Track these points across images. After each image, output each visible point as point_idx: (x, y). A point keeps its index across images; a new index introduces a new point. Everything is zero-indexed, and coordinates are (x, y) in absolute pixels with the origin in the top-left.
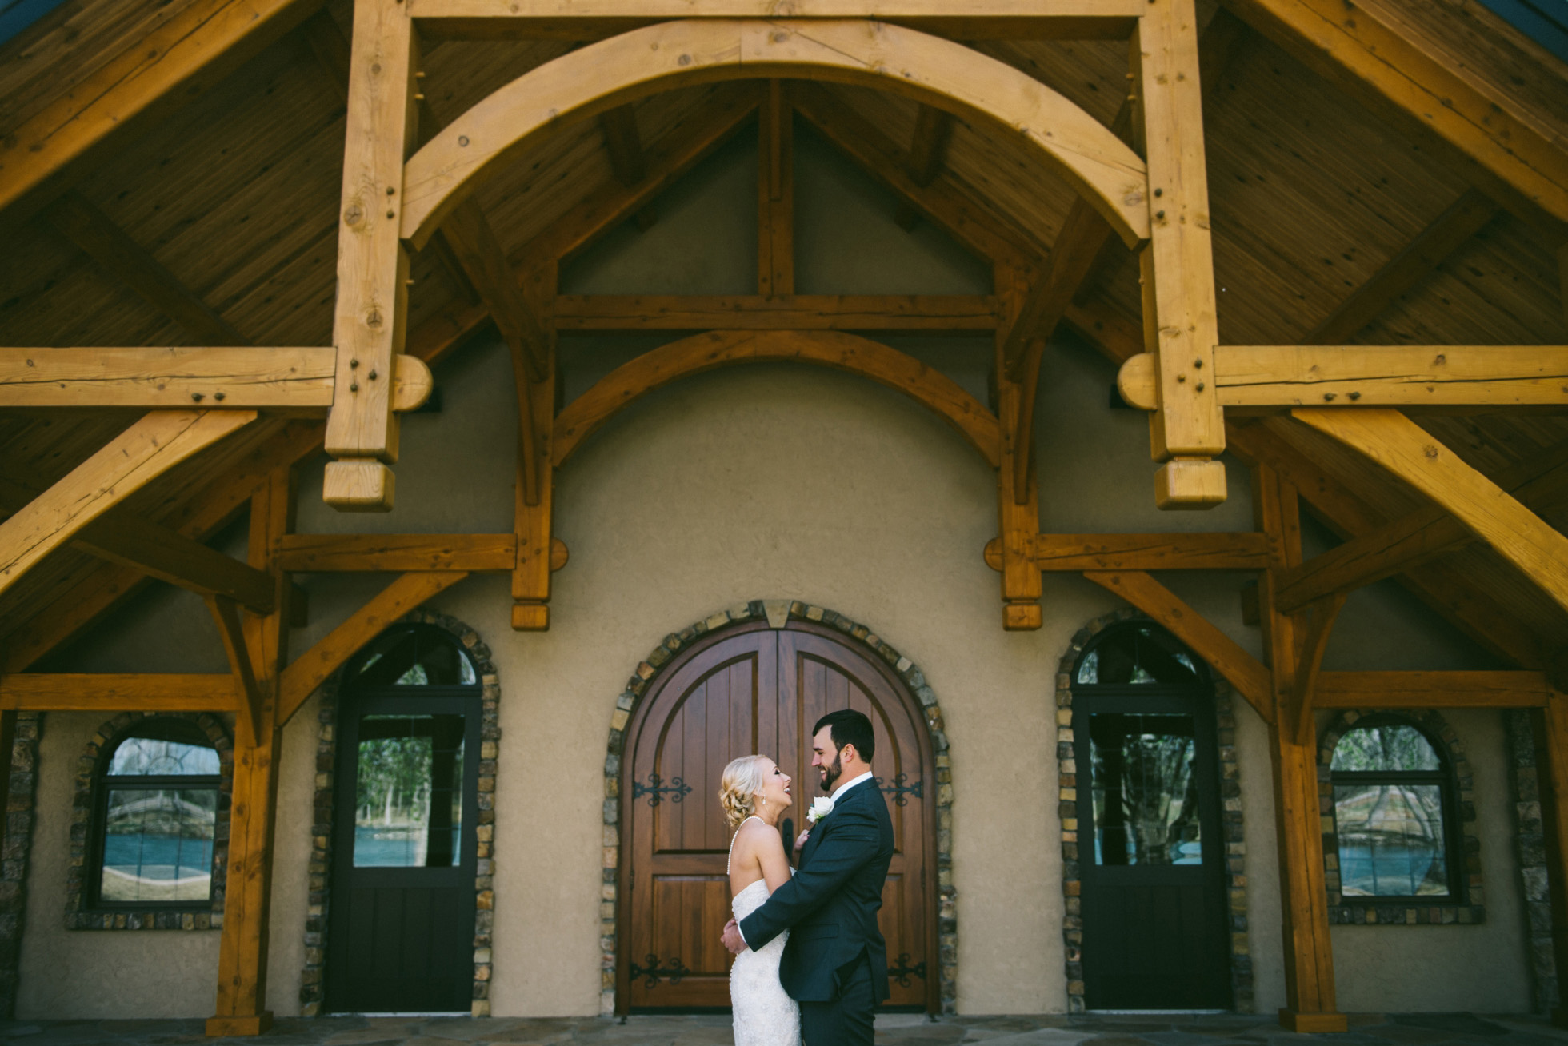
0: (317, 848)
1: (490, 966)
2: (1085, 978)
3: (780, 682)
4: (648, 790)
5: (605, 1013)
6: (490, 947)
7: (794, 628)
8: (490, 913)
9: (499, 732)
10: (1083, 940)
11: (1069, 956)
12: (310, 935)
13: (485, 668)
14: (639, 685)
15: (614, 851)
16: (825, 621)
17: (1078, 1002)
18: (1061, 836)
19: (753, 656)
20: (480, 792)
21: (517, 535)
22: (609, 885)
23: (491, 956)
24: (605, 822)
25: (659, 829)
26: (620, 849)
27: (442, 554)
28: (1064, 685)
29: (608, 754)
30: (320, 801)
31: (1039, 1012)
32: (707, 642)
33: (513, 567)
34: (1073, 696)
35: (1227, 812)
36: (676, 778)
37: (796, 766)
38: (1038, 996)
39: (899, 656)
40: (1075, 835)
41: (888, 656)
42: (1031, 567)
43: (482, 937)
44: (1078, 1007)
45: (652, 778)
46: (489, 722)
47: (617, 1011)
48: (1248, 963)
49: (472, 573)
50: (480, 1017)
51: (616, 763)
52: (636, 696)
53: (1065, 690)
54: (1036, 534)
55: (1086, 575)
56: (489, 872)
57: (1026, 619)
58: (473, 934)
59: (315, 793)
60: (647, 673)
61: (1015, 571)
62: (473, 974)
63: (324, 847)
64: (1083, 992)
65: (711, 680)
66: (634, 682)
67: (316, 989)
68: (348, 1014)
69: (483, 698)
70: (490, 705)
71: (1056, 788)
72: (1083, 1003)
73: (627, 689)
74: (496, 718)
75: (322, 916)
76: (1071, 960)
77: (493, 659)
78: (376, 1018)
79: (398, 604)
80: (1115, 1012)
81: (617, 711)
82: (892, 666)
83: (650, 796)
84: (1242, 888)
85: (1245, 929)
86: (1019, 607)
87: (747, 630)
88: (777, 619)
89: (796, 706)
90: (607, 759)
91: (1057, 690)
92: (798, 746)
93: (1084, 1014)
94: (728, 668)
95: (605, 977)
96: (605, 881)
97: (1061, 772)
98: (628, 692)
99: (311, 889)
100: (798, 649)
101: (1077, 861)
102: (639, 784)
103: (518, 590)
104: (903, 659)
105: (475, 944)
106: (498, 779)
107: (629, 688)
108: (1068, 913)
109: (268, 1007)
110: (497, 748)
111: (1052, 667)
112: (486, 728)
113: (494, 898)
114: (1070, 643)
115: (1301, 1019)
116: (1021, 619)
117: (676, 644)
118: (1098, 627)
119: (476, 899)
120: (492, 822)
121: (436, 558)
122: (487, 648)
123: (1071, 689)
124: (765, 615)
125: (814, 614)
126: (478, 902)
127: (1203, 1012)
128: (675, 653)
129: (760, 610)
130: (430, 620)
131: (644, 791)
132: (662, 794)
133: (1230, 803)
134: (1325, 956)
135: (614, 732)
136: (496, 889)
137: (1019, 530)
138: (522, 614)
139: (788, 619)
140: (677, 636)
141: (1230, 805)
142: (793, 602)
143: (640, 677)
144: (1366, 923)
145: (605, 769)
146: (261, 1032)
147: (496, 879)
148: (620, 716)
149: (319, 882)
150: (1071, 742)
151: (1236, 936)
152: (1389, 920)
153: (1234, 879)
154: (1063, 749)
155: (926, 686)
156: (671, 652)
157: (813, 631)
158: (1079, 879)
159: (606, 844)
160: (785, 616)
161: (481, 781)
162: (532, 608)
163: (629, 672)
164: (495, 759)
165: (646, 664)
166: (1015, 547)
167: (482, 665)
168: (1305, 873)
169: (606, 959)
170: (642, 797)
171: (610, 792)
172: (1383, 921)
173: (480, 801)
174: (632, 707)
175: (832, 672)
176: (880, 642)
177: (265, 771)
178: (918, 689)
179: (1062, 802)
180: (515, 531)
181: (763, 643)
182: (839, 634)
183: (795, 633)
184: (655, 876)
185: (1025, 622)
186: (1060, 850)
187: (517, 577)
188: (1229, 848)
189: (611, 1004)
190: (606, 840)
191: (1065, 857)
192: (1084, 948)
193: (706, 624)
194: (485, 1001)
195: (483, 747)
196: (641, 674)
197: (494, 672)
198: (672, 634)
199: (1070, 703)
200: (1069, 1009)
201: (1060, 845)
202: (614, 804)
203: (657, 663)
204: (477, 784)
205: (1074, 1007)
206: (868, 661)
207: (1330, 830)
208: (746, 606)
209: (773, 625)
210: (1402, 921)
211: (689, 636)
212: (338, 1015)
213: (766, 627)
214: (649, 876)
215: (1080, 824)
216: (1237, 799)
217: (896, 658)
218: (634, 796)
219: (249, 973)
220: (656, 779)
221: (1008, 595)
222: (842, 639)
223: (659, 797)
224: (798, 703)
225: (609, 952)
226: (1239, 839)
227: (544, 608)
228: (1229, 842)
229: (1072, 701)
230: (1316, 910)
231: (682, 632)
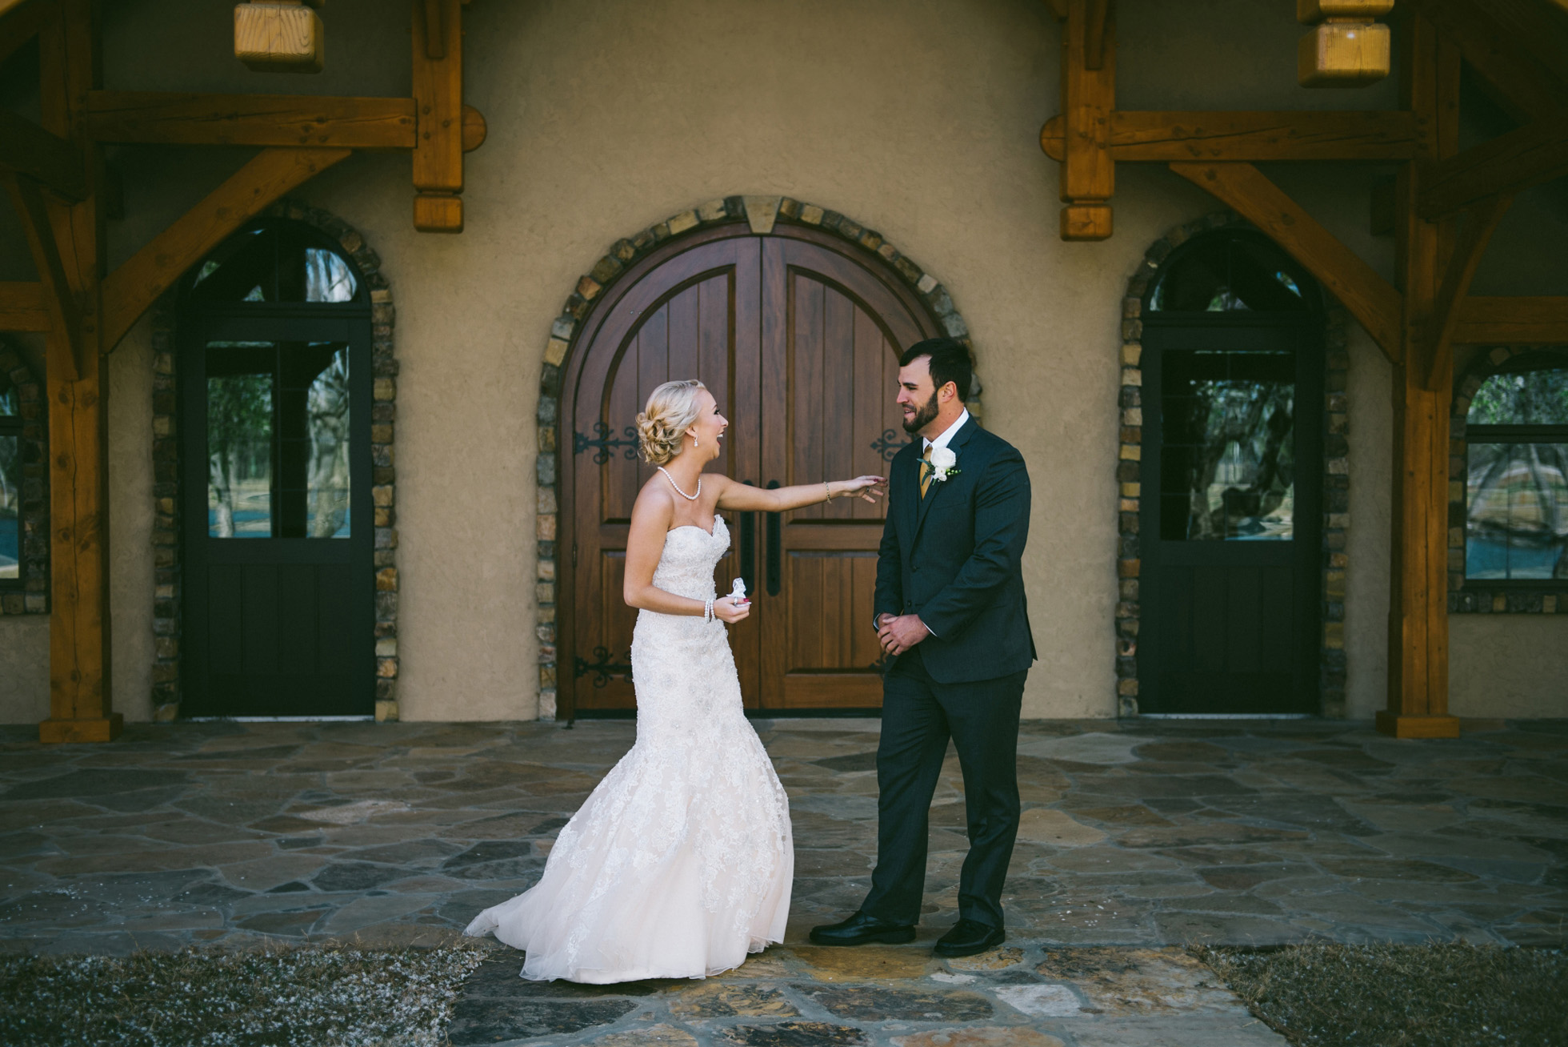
0: (160, 511)
1: (396, 660)
2: (1140, 676)
3: (764, 306)
4: (593, 443)
5: (544, 717)
6: (395, 637)
7: (782, 233)
8: (394, 595)
9: (396, 365)
10: (1141, 629)
11: (1122, 648)
12: (160, 622)
13: (375, 280)
14: (580, 307)
15: (552, 520)
16: (825, 225)
17: (1130, 704)
18: (1119, 505)
19: (729, 270)
20: (373, 443)
21: (417, 101)
22: (546, 562)
23: (397, 648)
24: (539, 483)
25: (608, 492)
26: (559, 516)
27: (315, 124)
28: (1133, 313)
29: (541, 396)
30: (161, 451)
31: (1082, 716)
32: (669, 251)
33: (413, 145)
34: (1144, 327)
35: (1329, 475)
36: (627, 429)
37: (785, 413)
38: (1080, 697)
39: (920, 273)
40: (1136, 502)
41: (907, 273)
42: (1102, 154)
43: (386, 624)
44: (1130, 709)
45: (598, 427)
46: (383, 352)
47: (560, 715)
48: (1342, 658)
49: (356, 151)
50: (386, 721)
51: (552, 408)
52: (577, 322)
53: (1134, 318)
54: (1111, 111)
55: (1173, 167)
56: (391, 545)
57: (1091, 226)
58: (374, 622)
59: (154, 443)
60: (590, 292)
61: (1080, 161)
62: (376, 669)
63: (171, 512)
64: (1136, 693)
65: (674, 301)
66: (573, 302)
67: (172, 688)
68: (214, 718)
69: (374, 321)
70: (384, 331)
71: (1115, 445)
72: (1135, 705)
73: (564, 312)
74: (391, 347)
75: (174, 598)
76: (1124, 654)
77: (383, 268)
78: (252, 723)
79: (257, 191)
80: (1174, 716)
81: (552, 340)
82: (911, 286)
83: (596, 450)
84: (1341, 568)
85: (1341, 618)
86: (1083, 210)
87: (721, 236)
88: (761, 222)
89: (785, 336)
90: (540, 403)
91: (1124, 318)
92: (787, 389)
93: (1137, 718)
94: (696, 286)
95: (543, 673)
96: (540, 557)
97: (1123, 425)
98: (565, 317)
99: (156, 564)
100: (790, 263)
101: (1137, 535)
102: (581, 435)
103: (421, 177)
104: (926, 277)
105: (377, 633)
106: (397, 427)
107: (568, 310)
108: (1123, 598)
109: (116, 709)
110: (394, 386)
111: (1118, 289)
112: (380, 361)
113: (398, 577)
114: (1144, 258)
115: (1403, 722)
116: (1085, 225)
117: (628, 253)
118: (1182, 237)
119: (375, 578)
120: (392, 482)
121: (307, 129)
122: (374, 254)
123: (1141, 318)
124: (745, 216)
125: (811, 216)
126: (378, 582)
127: (1282, 717)
128: (627, 265)
129: (740, 209)
130: (295, 214)
131: (588, 444)
132: (611, 448)
133: (1335, 464)
134: (1440, 649)
135: (549, 368)
136: (399, 565)
137: (1088, 106)
138: (426, 209)
139: (776, 222)
140: (630, 242)
141: (1334, 467)
142: (783, 199)
143: (582, 297)
144: (1492, 612)
145: (538, 416)
146: (113, 739)
147: (398, 553)
148: (557, 347)
149: (168, 555)
150: (1138, 387)
151: (1330, 626)
152: (1521, 608)
153: (1332, 557)
154: (1127, 395)
155: (954, 312)
156: (622, 263)
157: (808, 238)
158: (1138, 557)
159: (542, 511)
160: (772, 218)
161: (376, 428)
162: (441, 201)
163: (565, 290)
164: (392, 401)
165: (589, 280)
166: (1082, 129)
167: (370, 277)
168: (1424, 549)
169: (545, 652)
170: (586, 451)
171: (545, 444)
172: (1514, 609)
173: (375, 454)
174: (572, 335)
175: (832, 293)
176: (896, 254)
177: (92, 411)
178: (944, 317)
179: (1121, 461)
180: (414, 96)
181: (742, 252)
182: (842, 243)
183: (784, 240)
184: (603, 550)
185: (1090, 230)
186: (1116, 522)
187: (419, 159)
188: (1329, 519)
189: (552, 707)
190: (541, 506)
191: (1122, 529)
192: (1140, 641)
193: (668, 226)
194: (392, 702)
195: (376, 385)
196: (583, 292)
197: (386, 287)
198: (623, 240)
199: (1139, 337)
200: (1119, 712)
201: (1117, 515)
202: (551, 460)
203: (604, 279)
204: (370, 432)
205: (1124, 710)
206: (880, 280)
207: (1458, 498)
208: (720, 204)
209: (756, 229)
210: (1538, 610)
211: (646, 243)
212: (202, 719)
213: (747, 232)
214: (597, 551)
215: (1143, 489)
216: (1344, 459)
217: (917, 276)
218: (576, 450)
219: (91, 666)
220: (604, 429)
221: (1070, 193)
222: (846, 249)
223: (608, 452)
224: (787, 333)
225: (548, 643)
226: (1342, 509)
227: (458, 201)
228: (1329, 512)
229: (1143, 334)
230: (1433, 593)
231: (637, 237)
